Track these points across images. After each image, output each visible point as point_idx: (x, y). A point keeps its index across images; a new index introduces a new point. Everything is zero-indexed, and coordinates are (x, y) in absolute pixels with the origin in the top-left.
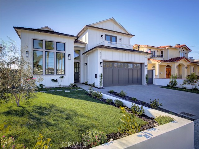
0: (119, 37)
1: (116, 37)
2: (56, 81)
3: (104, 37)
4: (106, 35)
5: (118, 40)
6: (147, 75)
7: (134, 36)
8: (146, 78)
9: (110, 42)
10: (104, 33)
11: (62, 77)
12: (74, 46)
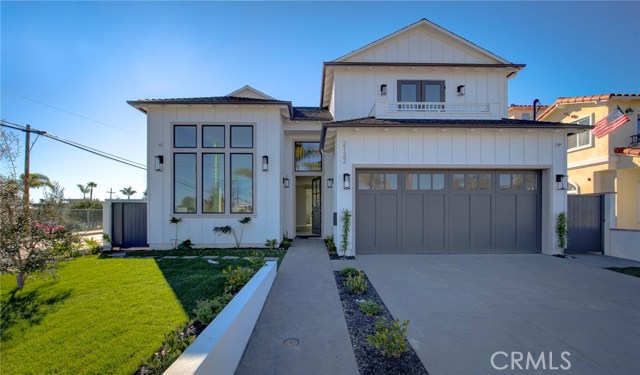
0: (452, 80)
1: (441, 84)
2: (227, 229)
3: (392, 89)
4: (400, 83)
5: (450, 91)
6: (561, 217)
7: (524, 66)
8: (560, 230)
9: (418, 103)
10: (391, 79)
11: (247, 220)
12: (285, 131)
